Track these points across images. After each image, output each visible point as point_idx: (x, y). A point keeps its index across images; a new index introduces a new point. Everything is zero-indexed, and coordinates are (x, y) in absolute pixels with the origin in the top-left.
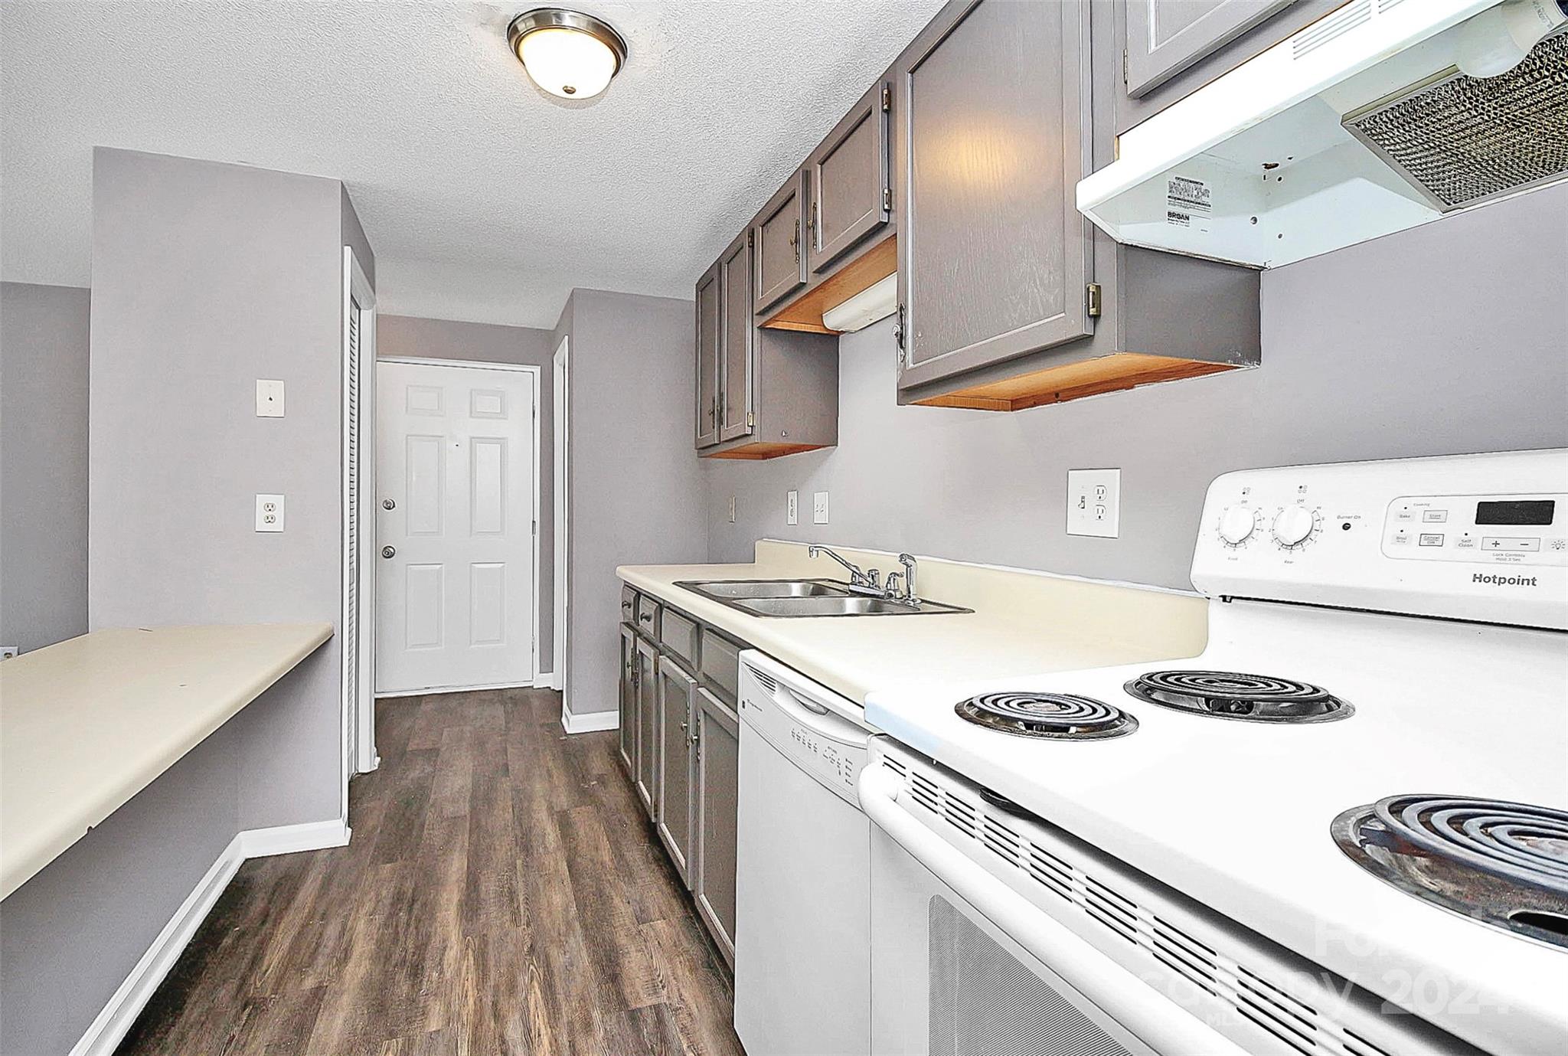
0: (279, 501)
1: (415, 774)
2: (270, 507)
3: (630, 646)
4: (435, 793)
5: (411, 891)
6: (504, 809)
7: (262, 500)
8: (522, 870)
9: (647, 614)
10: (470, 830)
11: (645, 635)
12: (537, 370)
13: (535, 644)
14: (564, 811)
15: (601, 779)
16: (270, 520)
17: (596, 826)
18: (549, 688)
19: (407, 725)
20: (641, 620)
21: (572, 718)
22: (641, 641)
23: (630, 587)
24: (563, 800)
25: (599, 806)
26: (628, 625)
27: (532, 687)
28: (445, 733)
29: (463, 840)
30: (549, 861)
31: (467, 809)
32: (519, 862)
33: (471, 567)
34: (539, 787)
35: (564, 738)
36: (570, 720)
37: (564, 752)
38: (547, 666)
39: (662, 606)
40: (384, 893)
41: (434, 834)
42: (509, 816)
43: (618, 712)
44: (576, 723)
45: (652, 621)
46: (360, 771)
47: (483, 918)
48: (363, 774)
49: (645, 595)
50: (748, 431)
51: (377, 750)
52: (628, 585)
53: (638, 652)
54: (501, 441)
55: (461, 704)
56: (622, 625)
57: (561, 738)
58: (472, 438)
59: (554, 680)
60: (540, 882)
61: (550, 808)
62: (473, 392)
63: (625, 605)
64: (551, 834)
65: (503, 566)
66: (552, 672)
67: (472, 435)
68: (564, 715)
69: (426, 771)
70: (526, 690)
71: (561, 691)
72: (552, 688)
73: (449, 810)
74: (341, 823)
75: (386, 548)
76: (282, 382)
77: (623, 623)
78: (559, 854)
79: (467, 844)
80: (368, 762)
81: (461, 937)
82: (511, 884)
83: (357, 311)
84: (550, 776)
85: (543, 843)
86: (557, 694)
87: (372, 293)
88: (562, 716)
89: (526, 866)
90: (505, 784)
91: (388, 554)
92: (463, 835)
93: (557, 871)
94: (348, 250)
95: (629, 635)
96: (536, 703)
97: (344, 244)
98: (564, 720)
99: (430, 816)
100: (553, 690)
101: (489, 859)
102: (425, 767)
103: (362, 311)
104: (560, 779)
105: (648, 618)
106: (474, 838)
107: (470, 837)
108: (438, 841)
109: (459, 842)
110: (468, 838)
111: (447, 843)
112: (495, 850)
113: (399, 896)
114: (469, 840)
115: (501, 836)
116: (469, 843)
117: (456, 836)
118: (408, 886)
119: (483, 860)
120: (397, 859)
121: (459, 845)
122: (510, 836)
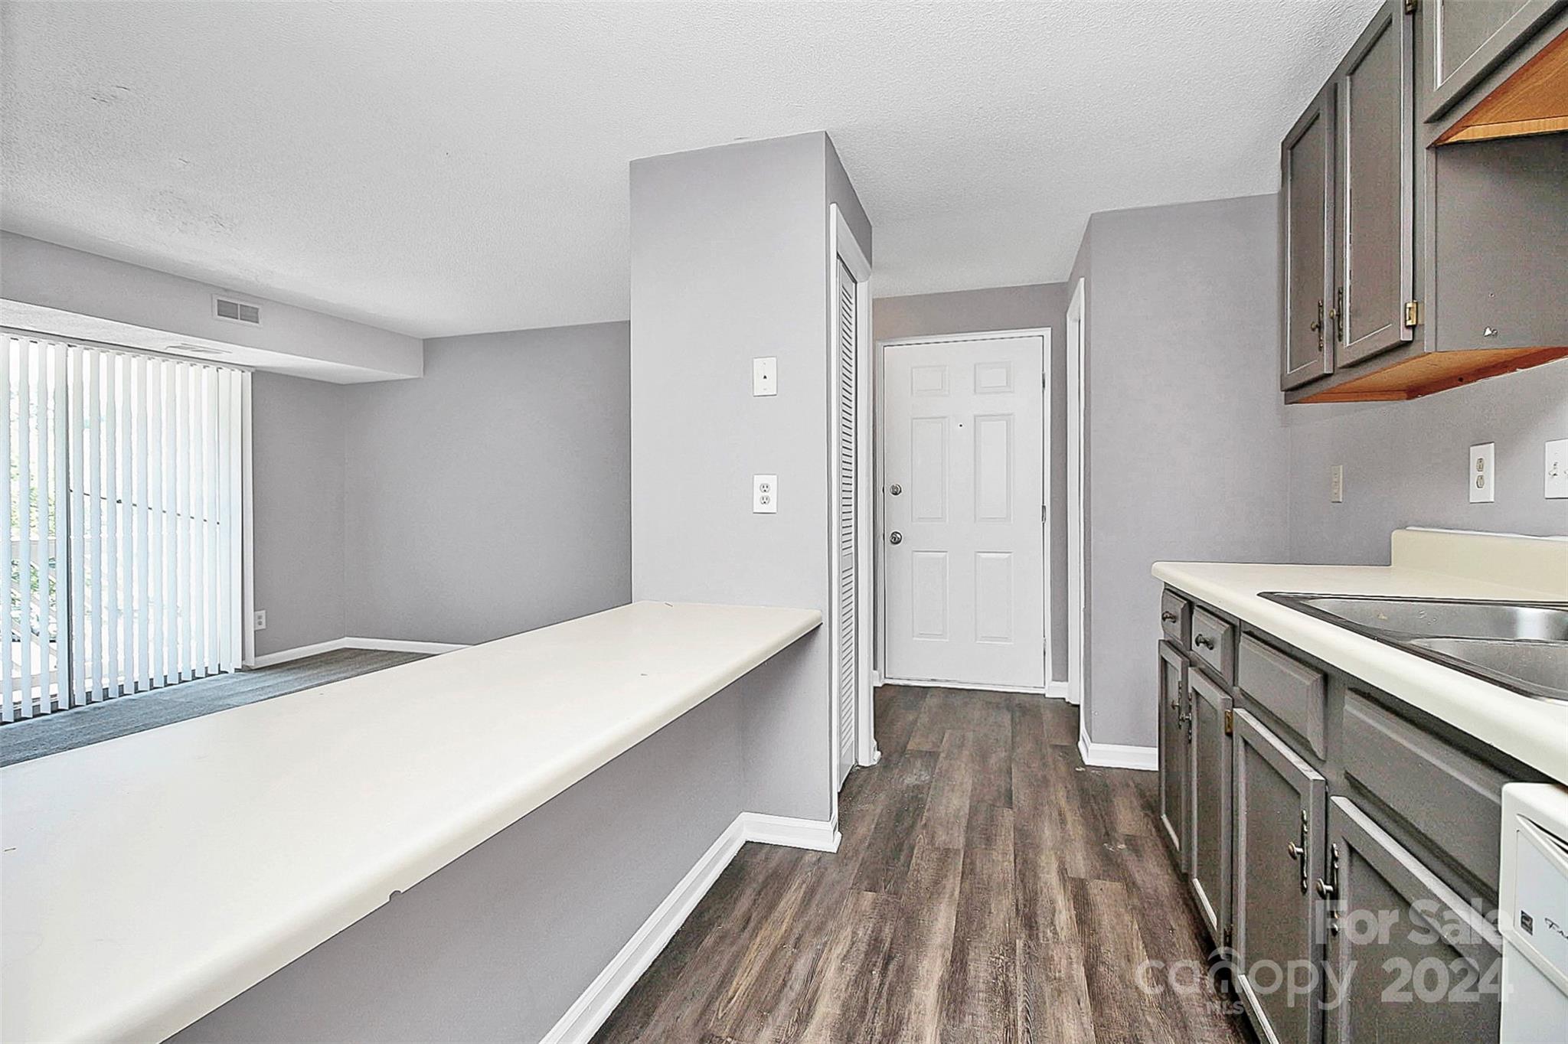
0: (772, 481)
1: (910, 780)
2: (765, 488)
3: (1175, 678)
4: (929, 810)
5: (889, 940)
6: (1005, 854)
7: (759, 480)
8: (1022, 957)
9: (1207, 636)
10: (963, 873)
11: (1203, 667)
12: (1047, 332)
13: (1046, 648)
14: (1082, 881)
15: (1131, 841)
16: (765, 501)
17: (1127, 918)
18: (1064, 699)
19: (911, 718)
20: (1198, 645)
21: (1092, 746)
22: (1194, 672)
23: (1173, 592)
24: (1080, 863)
25: (1131, 886)
26: (1170, 644)
27: (1044, 695)
28: (947, 736)
29: (953, 884)
30: (1059, 955)
31: (962, 840)
32: (1020, 944)
33: (975, 556)
34: (1048, 833)
35: (1081, 769)
36: (1089, 749)
37: (1083, 792)
38: (1061, 673)
39: (1236, 629)
40: (860, 933)
41: (923, 867)
42: (1009, 865)
43: (1157, 749)
44: (1096, 753)
45: (1218, 649)
46: (860, 764)
47: (968, 1019)
48: (863, 767)
49: (1199, 606)
50: (1406, 336)
51: (878, 744)
52: (1170, 590)
53: (1190, 691)
54: (1007, 417)
55: (966, 704)
56: (1161, 642)
57: (1077, 769)
58: (975, 417)
59: (1071, 691)
60: (1047, 988)
61: (1062, 871)
62: (977, 367)
63: (1167, 617)
64: (1064, 915)
65: (1010, 556)
66: (1067, 681)
67: (976, 413)
68: (1081, 738)
69: (923, 778)
70: (1036, 698)
71: (1078, 706)
72: (1067, 700)
73: (941, 838)
74: (829, 827)
75: (893, 533)
76: (774, 359)
77: (1164, 641)
78: (1074, 948)
79: (957, 893)
80: (869, 755)
82: (1008, 976)
83: (854, 284)
84: (1063, 821)
85: (1052, 922)
86: (1073, 708)
87: (868, 265)
88: (1079, 740)
89: (1029, 953)
90: (1007, 817)
91: (896, 540)
92: (954, 877)
93: (1071, 976)
94: (833, 207)
95: (1175, 661)
96: (1048, 716)
97: (829, 201)
98: (1081, 744)
99: (921, 838)
100: (1068, 703)
101: (982, 927)
102: (923, 773)
103: (858, 285)
104: (1076, 829)
105: (1209, 644)
106: (967, 885)
107: (961, 883)
108: (926, 877)
109: (949, 886)
110: (959, 885)
111: (936, 883)
112: (990, 913)
113: (875, 943)
114: (961, 887)
115: (999, 893)
116: (960, 892)
117: (946, 876)
118: (887, 932)
119: (975, 923)
120: (881, 887)
121: (948, 890)
122: (1010, 897)
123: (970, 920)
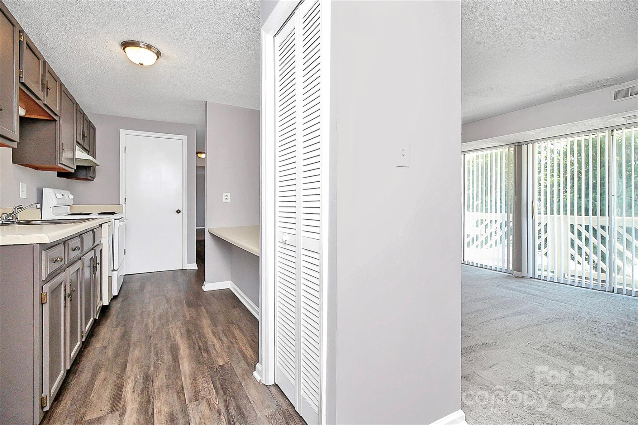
5: (203, 353)
8: (151, 365)
10: (183, 390)
29: (186, 382)
30: (136, 370)
32: (152, 369)
41: (206, 385)
47: (169, 345)
60: (143, 359)
78: (129, 375)
79: (183, 379)
81: (176, 340)
82: (157, 358)
85: (136, 382)
89: (148, 367)
92: (187, 385)
93: (133, 365)
99: (216, 401)
101: (169, 370)
106: (179, 384)
107: (182, 384)
108: (201, 380)
109: (188, 379)
110: (183, 382)
111: (195, 379)
112: (165, 376)
113: (207, 351)
114: (182, 382)
115: (162, 386)
116: (182, 379)
117: (192, 384)
118: (205, 355)
119: (171, 370)
120: (219, 368)
121: (188, 378)
122: (156, 386)
123: (174, 370)
